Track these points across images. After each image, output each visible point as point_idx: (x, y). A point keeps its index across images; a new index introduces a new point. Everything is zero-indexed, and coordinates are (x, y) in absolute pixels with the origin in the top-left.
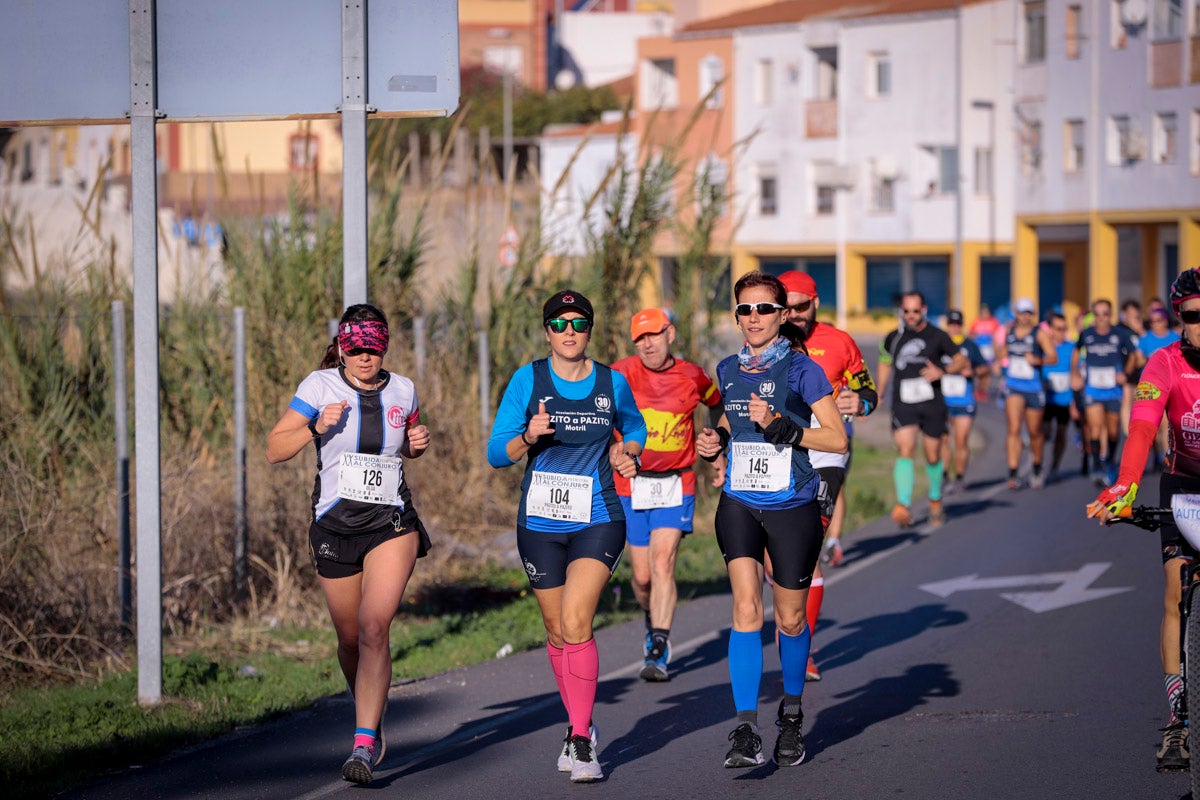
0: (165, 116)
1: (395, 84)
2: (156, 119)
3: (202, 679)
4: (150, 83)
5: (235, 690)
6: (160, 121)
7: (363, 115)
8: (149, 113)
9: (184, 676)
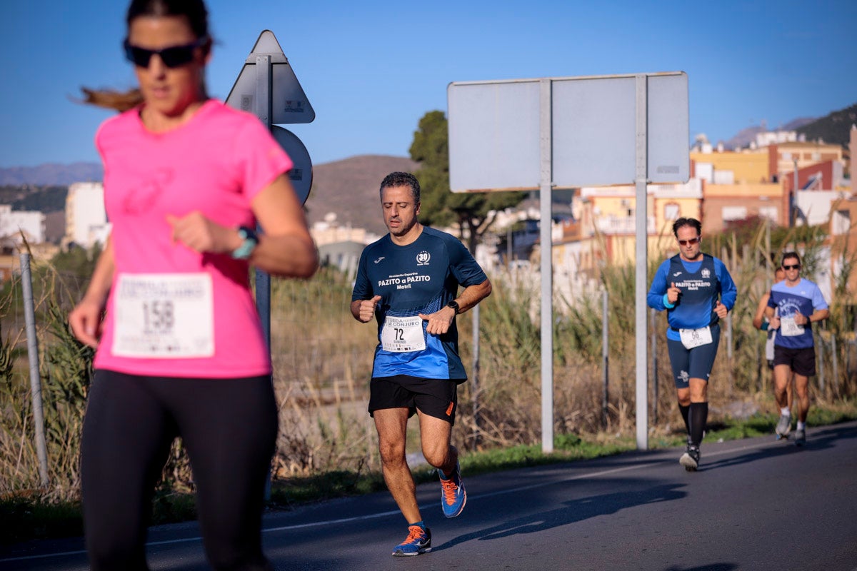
0: (556, 186)
1: (660, 170)
2: (552, 187)
3: (573, 444)
4: (549, 170)
5: (587, 449)
6: (554, 188)
7: (645, 184)
8: (548, 184)
9: (565, 443)
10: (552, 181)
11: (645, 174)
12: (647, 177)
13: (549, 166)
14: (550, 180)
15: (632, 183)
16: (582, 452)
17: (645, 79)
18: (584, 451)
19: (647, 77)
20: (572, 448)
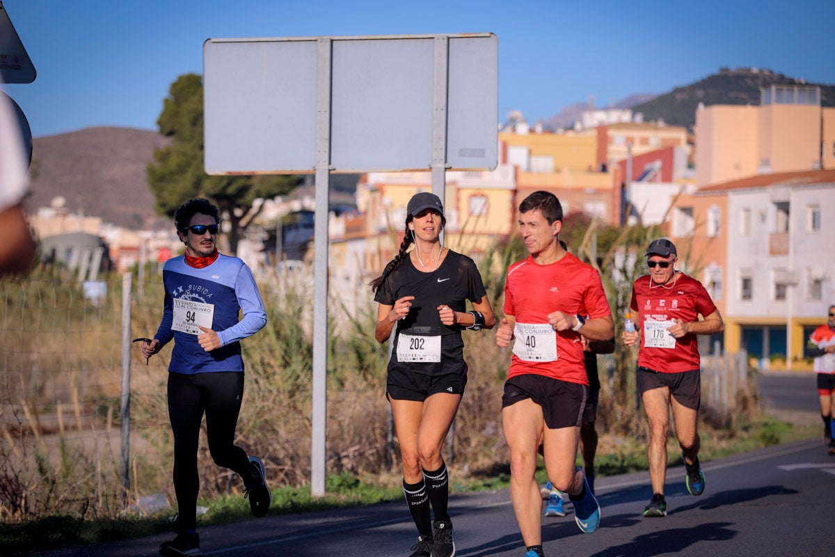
0: (334, 169)
1: (462, 153)
2: (330, 170)
3: (350, 487)
4: (327, 150)
5: (366, 492)
6: (332, 172)
7: (444, 169)
8: (326, 167)
9: (340, 485)
10: (330, 163)
11: (443, 158)
12: (446, 162)
13: (327, 144)
14: (327, 162)
15: (427, 167)
16: (360, 496)
17: (446, 40)
18: (363, 495)
19: (449, 38)
20: (349, 492)
